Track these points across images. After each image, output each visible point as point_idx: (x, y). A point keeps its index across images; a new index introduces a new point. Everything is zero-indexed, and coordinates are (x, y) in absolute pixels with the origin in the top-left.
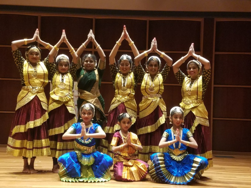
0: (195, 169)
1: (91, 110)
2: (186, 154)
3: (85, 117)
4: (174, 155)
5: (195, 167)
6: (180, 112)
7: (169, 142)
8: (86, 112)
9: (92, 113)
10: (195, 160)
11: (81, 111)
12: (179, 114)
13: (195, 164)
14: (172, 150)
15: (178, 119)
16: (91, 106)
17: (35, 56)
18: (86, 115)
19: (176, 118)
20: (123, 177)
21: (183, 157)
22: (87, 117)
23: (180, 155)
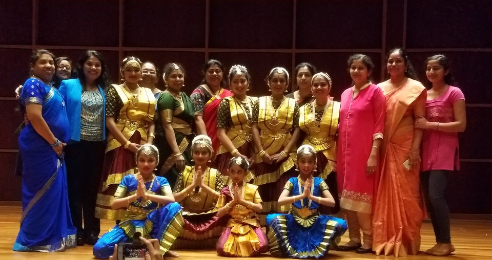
0: (328, 237)
1: (153, 156)
2: (317, 216)
3: (145, 167)
4: (300, 217)
5: (328, 234)
6: (309, 153)
7: (294, 197)
8: (146, 159)
9: (154, 158)
10: (328, 224)
11: (138, 157)
12: (307, 156)
13: (329, 230)
14: (298, 210)
15: (307, 165)
16: (152, 148)
17: (134, 73)
18: (146, 164)
19: (304, 162)
20: (225, 250)
21: (313, 220)
22: (148, 167)
23: (309, 217)
